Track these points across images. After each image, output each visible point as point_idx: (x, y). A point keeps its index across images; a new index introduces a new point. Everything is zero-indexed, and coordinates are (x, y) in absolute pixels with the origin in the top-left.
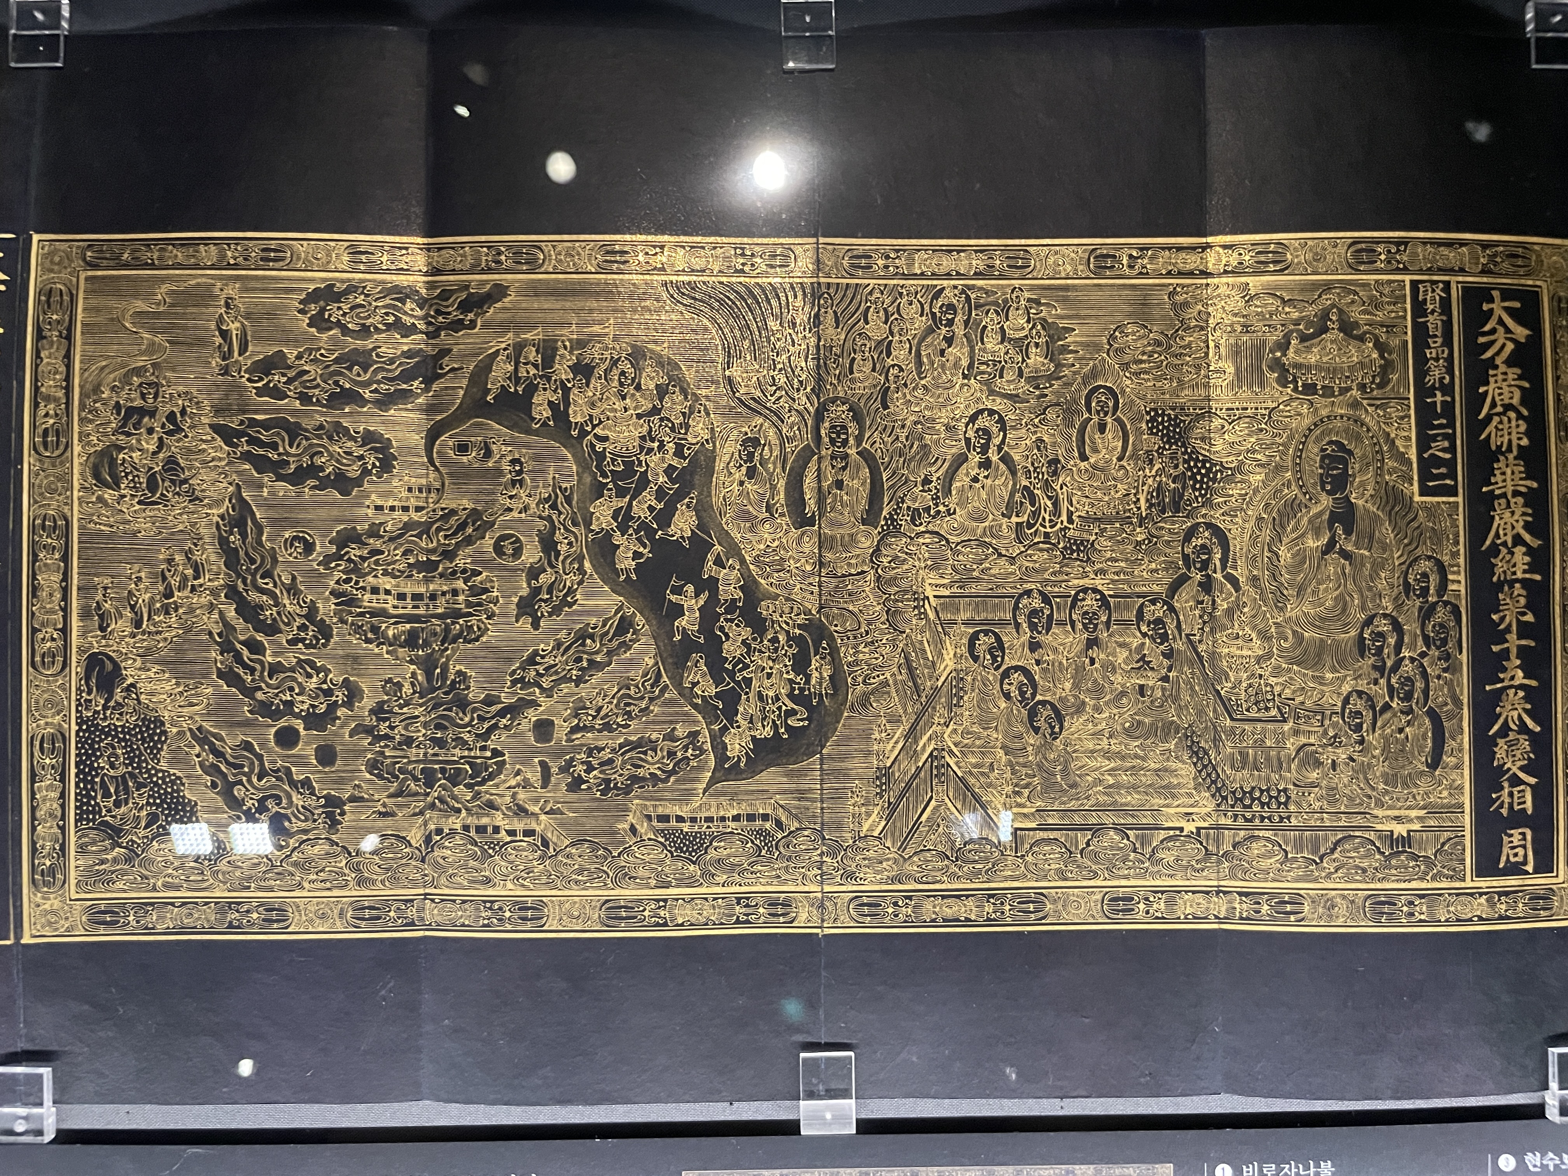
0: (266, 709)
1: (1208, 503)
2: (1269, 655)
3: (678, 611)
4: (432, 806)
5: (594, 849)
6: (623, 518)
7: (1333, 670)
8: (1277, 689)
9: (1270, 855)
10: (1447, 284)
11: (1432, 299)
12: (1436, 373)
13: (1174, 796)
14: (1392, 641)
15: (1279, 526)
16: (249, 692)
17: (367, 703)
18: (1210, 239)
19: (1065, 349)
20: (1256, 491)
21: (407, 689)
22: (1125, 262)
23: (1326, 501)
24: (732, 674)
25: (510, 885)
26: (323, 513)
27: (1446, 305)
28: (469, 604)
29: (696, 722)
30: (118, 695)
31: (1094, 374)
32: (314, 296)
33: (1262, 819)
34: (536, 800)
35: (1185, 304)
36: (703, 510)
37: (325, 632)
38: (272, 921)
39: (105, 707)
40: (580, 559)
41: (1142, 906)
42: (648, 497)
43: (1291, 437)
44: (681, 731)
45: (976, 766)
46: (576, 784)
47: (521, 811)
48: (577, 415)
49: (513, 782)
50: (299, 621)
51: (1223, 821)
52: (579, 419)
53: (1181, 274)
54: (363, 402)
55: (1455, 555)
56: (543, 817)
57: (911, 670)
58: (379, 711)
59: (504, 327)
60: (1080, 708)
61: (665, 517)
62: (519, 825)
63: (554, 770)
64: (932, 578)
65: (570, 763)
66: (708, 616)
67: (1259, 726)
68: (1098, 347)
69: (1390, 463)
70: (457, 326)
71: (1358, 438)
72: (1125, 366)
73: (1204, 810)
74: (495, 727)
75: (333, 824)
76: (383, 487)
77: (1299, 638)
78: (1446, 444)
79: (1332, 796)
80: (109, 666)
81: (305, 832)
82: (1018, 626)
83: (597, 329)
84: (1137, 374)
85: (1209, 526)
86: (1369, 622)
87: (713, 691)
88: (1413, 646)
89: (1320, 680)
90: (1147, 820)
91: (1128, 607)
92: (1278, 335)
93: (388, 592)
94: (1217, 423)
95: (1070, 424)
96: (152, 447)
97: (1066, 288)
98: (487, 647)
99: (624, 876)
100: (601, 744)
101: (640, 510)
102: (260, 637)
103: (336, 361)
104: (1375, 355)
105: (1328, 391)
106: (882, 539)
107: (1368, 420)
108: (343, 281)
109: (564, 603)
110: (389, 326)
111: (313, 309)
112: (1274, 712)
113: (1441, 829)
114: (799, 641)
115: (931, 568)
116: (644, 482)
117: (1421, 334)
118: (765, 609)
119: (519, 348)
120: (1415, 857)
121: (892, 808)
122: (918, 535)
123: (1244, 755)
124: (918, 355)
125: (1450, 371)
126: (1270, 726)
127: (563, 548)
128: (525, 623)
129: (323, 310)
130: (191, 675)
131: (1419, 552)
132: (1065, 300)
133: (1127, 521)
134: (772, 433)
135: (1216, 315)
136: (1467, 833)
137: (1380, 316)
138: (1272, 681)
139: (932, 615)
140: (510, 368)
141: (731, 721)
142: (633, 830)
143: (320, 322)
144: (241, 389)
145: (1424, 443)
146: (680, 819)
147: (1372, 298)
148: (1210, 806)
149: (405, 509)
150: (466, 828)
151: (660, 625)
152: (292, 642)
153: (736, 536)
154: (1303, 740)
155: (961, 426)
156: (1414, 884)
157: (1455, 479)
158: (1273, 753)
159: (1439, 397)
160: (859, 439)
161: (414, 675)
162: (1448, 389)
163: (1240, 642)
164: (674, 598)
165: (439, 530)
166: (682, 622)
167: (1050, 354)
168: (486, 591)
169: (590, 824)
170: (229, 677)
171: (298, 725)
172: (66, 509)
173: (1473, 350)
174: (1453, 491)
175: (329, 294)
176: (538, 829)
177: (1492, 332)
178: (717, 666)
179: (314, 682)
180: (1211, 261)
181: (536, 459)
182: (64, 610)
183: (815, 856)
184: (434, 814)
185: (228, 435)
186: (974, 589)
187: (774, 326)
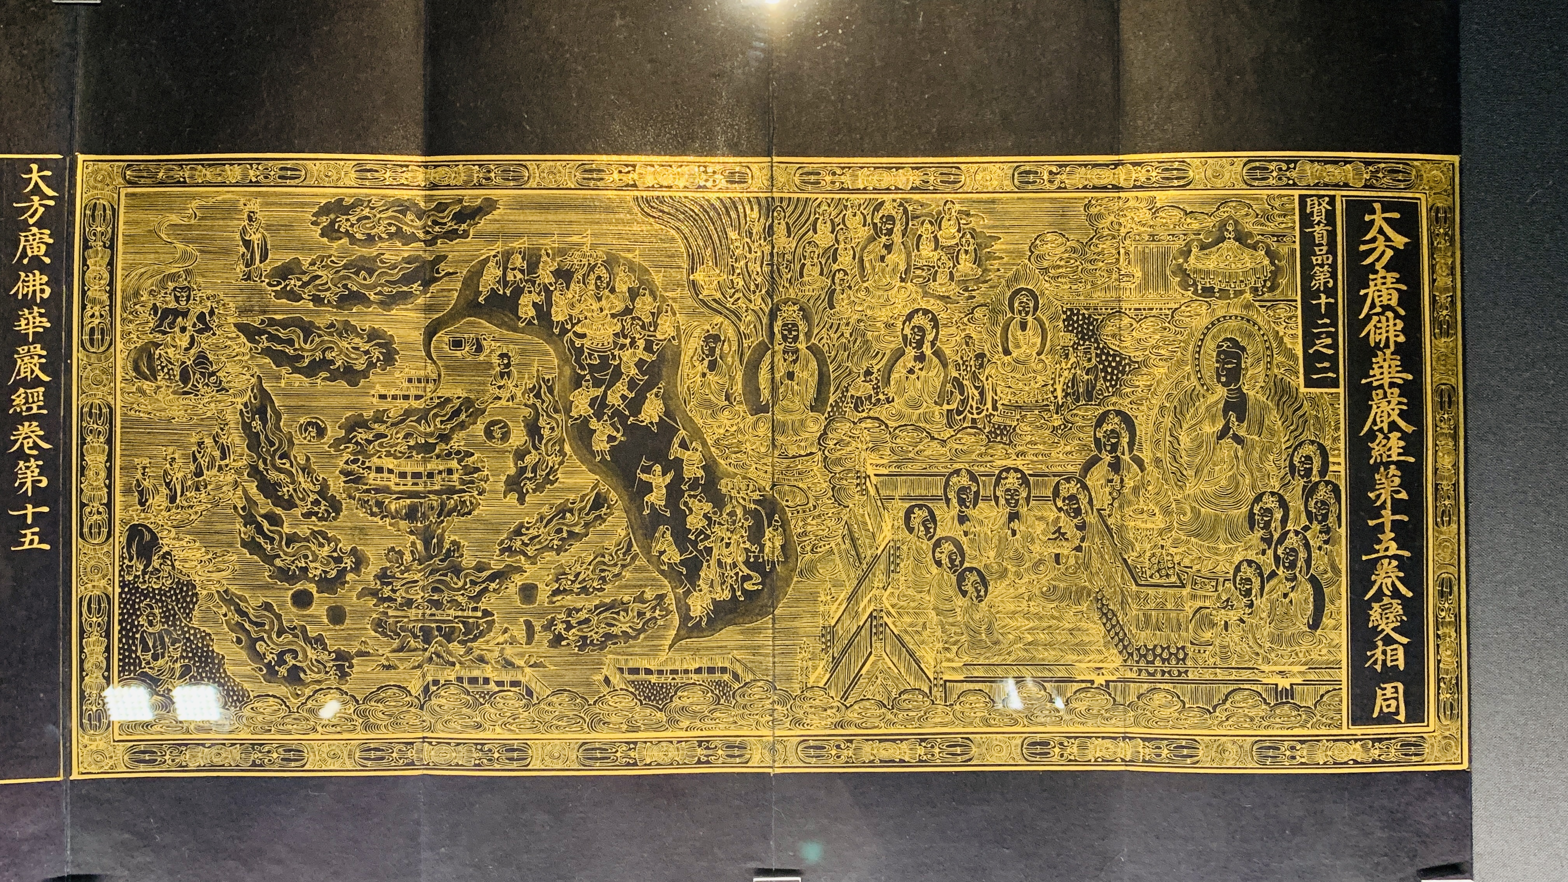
0: (285, 575)
2: (1169, 529)
3: (648, 488)
4: (430, 660)
5: (574, 696)
6: (599, 406)
7: (1226, 542)
8: (1177, 559)
9: (1171, 704)
10: (1332, 199)
11: (1318, 211)
12: (1321, 277)
13: (1086, 653)
14: (1278, 515)
15: (1179, 414)
16: (269, 559)
17: (372, 569)
18: (1121, 157)
19: (990, 256)
20: (1159, 382)
21: (408, 557)
22: (1046, 177)
23: (1221, 392)
24: (695, 544)
25: (498, 729)
26: (336, 401)
27: (1330, 217)
28: (463, 482)
29: (662, 587)
30: (156, 562)
31: (1016, 278)
32: (325, 210)
33: (1163, 673)
34: (522, 655)
35: (1099, 216)
36: (669, 399)
37: (335, 506)
38: (289, 760)
39: (144, 573)
40: (561, 441)
41: (1057, 750)
42: (621, 387)
43: (1191, 334)
44: (649, 594)
45: (911, 625)
46: (557, 640)
47: (509, 664)
48: (558, 315)
49: (501, 639)
50: (313, 497)
51: (1129, 675)
53: (1096, 188)
54: (369, 303)
55: (1336, 440)
56: (528, 670)
57: (853, 540)
58: (384, 577)
59: (493, 237)
61: (636, 405)
62: (507, 677)
63: (538, 628)
64: (873, 458)
65: (552, 622)
66: (674, 492)
67: (1161, 590)
68: (1020, 254)
69: (1278, 358)
70: (452, 235)
71: (1251, 335)
72: (1045, 271)
73: (1116, 665)
74: (485, 590)
75: (343, 675)
76: (387, 378)
77: (1197, 514)
78: (1329, 341)
80: (147, 537)
81: (318, 682)
82: (948, 501)
83: (575, 239)
84: (1053, 278)
85: (1119, 413)
86: (1259, 498)
87: (677, 558)
88: (1297, 520)
89: (1215, 551)
90: (1062, 673)
91: (1045, 485)
92: (1178, 244)
93: (390, 471)
94: (1126, 321)
95: (995, 323)
96: (185, 344)
97: (993, 201)
98: (478, 520)
99: (599, 722)
100: (579, 605)
101: (614, 399)
102: (278, 511)
103: (345, 267)
104: (1266, 262)
105: (1224, 294)
106: (829, 423)
107: (1259, 320)
108: (351, 196)
109: (547, 481)
110: (391, 236)
111: (325, 221)
112: (1173, 579)
113: (1320, 682)
114: (755, 514)
115: (873, 450)
116: (617, 374)
117: (1308, 242)
118: (724, 486)
119: (507, 255)
120: (1297, 707)
121: (836, 662)
122: (861, 420)
123: (1147, 617)
124: (861, 261)
125: (1334, 275)
126: (1171, 591)
127: (546, 432)
128: (513, 498)
129: (333, 223)
130: (219, 543)
131: (1303, 437)
132: (991, 212)
133: (1045, 408)
135: (1127, 225)
136: (1344, 686)
137: (1271, 227)
139: (872, 491)
140: (500, 273)
141: (694, 585)
142: (607, 681)
143: (330, 232)
144: (261, 292)
145: (1309, 340)
146: (648, 672)
147: (1263, 211)
148: (1118, 661)
151: (632, 500)
152: (308, 515)
153: (699, 421)
154: (1199, 604)
155: (900, 325)
156: (1296, 732)
157: (1336, 371)
158: (1173, 615)
159: (1323, 300)
160: (808, 336)
161: (413, 544)
162: (1331, 292)
163: (1145, 516)
164: (644, 477)
165: (436, 416)
166: (651, 498)
167: (977, 261)
168: (477, 470)
169: (569, 676)
170: (252, 546)
171: (313, 588)
172: (110, 399)
173: (1354, 257)
174: (1335, 383)
175: (339, 207)
176: (523, 680)
177: (1374, 240)
178: (681, 537)
179: (325, 551)
180: (1123, 177)
181: (522, 353)
182: (109, 487)
183: (767, 703)
184: (432, 667)
185: (250, 333)
186: (909, 468)
187: (733, 235)
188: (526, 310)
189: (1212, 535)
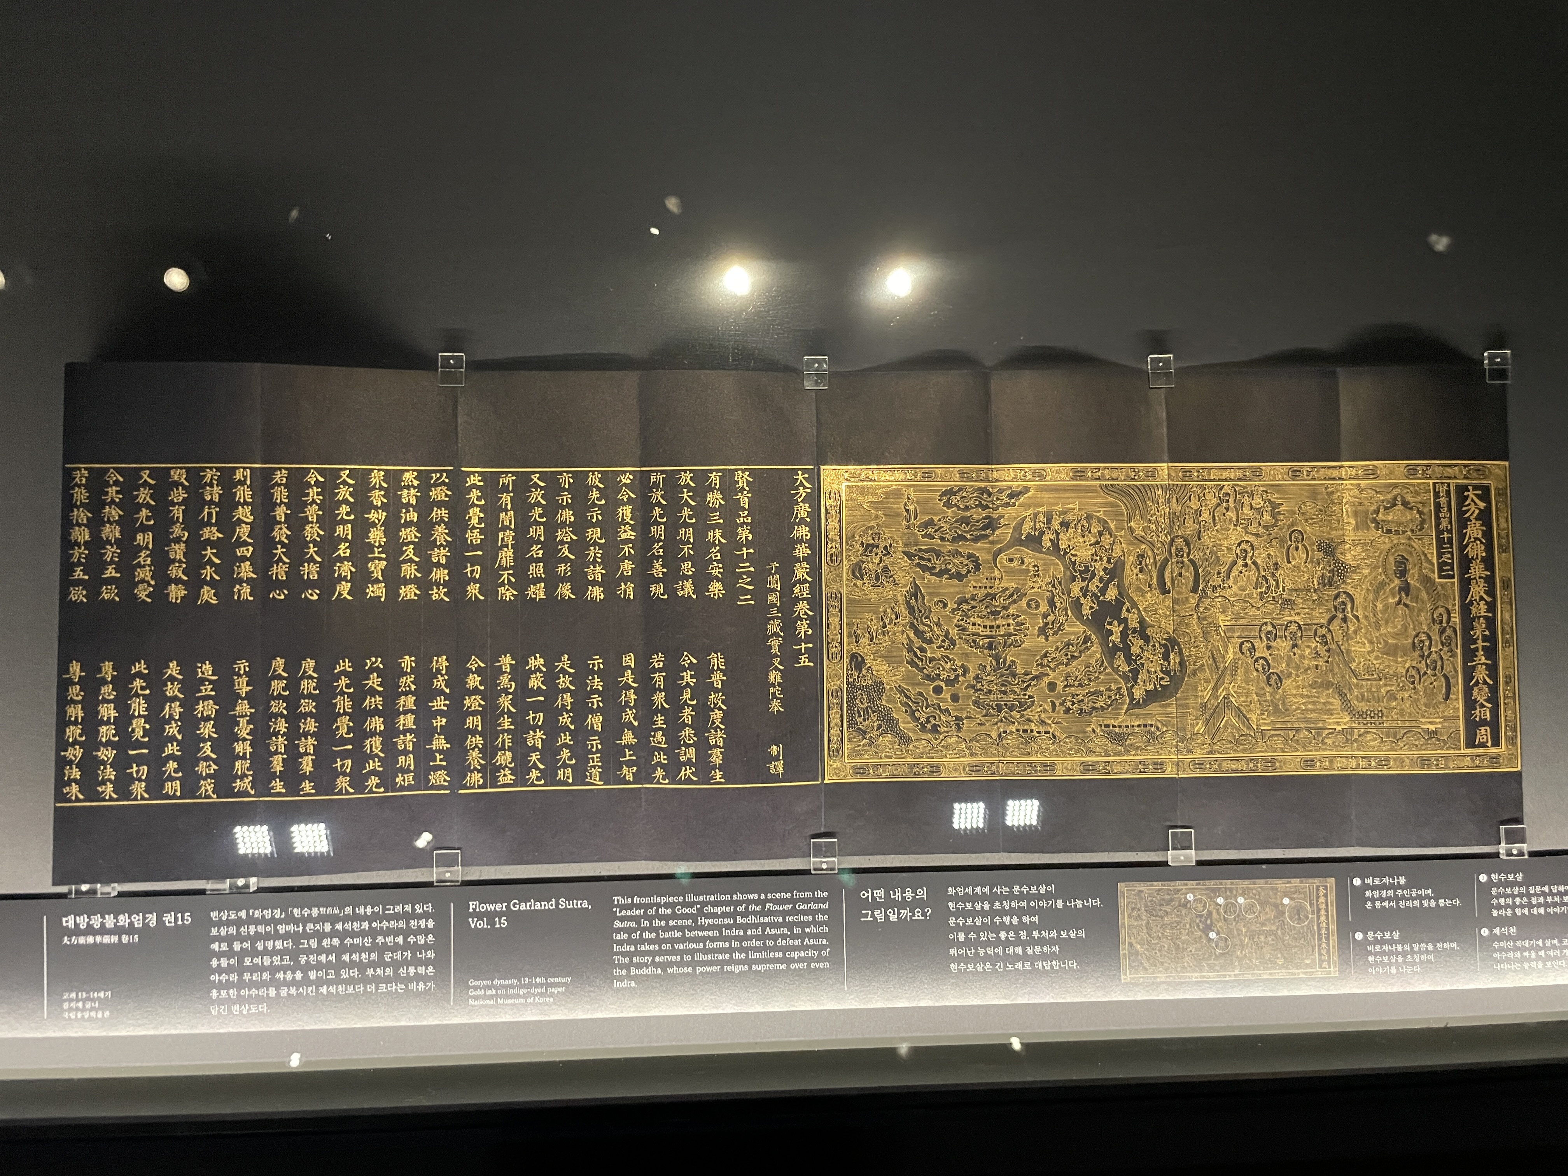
0: (928, 677)
1: (1344, 582)
2: (1373, 651)
3: (1111, 633)
4: (1001, 721)
5: (1077, 738)
6: (1085, 592)
7: (1402, 657)
8: (1377, 666)
9: (1375, 739)
10: (1449, 484)
11: (1442, 491)
12: (1444, 524)
13: (1332, 714)
14: (1427, 643)
15: (1377, 592)
16: (921, 670)
17: (971, 675)
18: (1343, 463)
19: (1279, 513)
20: (1366, 577)
21: (988, 668)
22: (1305, 473)
23: (1397, 582)
24: (1135, 661)
25: (1039, 755)
26: (952, 590)
27: (1448, 493)
28: (1015, 630)
29: (1120, 683)
30: (864, 672)
31: (1292, 525)
32: (944, 494)
33: (1371, 723)
34: (1049, 718)
35: (1332, 493)
36: (1119, 587)
37: (953, 643)
38: (933, 772)
39: (858, 677)
40: (1066, 609)
41: (1318, 764)
42: (1096, 581)
43: (1381, 553)
44: (1113, 687)
45: (1244, 702)
46: (1068, 710)
47: (1043, 722)
48: (1063, 546)
49: (1039, 710)
50: (942, 638)
51: (1354, 725)
53: (1330, 479)
54: (966, 539)
55: (1454, 605)
56: (1053, 725)
57: (1214, 659)
58: (977, 678)
59: (1027, 506)
60: (1289, 675)
61: (1103, 591)
62: (1042, 729)
63: (1057, 704)
64: (1222, 617)
65: (1064, 701)
66: (1124, 635)
67: (1369, 682)
68: (1294, 513)
69: (1425, 564)
70: (1007, 505)
72: (1306, 520)
73: (1345, 721)
74: (1030, 685)
75: (959, 728)
76: (975, 578)
77: (1386, 642)
78: (1449, 556)
79: (1402, 713)
80: (860, 659)
81: (947, 732)
82: (1261, 638)
83: (1070, 506)
84: (1311, 524)
85: (1345, 593)
86: (1417, 636)
87: (1127, 669)
89: (1396, 662)
90: (1320, 725)
91: (1310, 630)
92: (1374, 507)
93: (979, 625)
94: (1347, 546)
96: (877, 562)
97: (1279, 485)
98: (1025, 649)
99: (1091, 752)
100: (1078, 692)
101: (1092, 587)
102: (924, 645)
103: (956, 522)
104: (1417, 516)
105: (1397, 532)
107: (1414, 545)
108: (956, 486)
109: (1059, 629)
110: (977, 506)
111: (945, 499)
113: (1450, 727)
114: (1165, 646)
115: (1222, 612)
116: (1094, 575)
117: (1438, 506)
118: (1149, 632)
119: (1036, 515)
120: (1439, 740)
121: (1208, 721)
122: (1216, 597)
123: (1363, 695)
124: (1214, 516)
125: (1451, 523)
126: (1374, 682)
127: (1058, 605)
128: (1042, 639)
129: (949, 499)
130: (895, 663)
131: (1437, 604)
132: (1278, 492)
133: (1309, 591)
134: (1150, 553)
135: (1346, 498)
136: (1461, 729)
137: (1419, 499)
138: (1375, 662)
139: (1223, 634)
140: (1032, 524)
141: (1136, 682)
142: (1094, 731)
143: (948, 504)
144: (915, 535)
145: (1440, 555)
146: (1114, 726)
147: (1416, 491)
148: (1348, 719)
149: (986, 587)
150: (1018, 730)
151: (1103, 638)
152: (939, 647)
153: (1136, 599)
154: (1389, 688)
155: (1234, 548)
156: (1439, 752)
157: (1453, 571)
158: (1376, 694)
159: (1446, 535)
160: (1188, 554)
161: (991, 662)
162: (1450, 531)
164: (1109, 627)
165: (1000, 597)
166: (1113, 638)
167: (1273, 516)
168: (1023, 624)
169: (1074, 728)
170: (912, 663)
171: (943, 684)
172: (841, 590)
173: (1461, 513)
174: (1452, 577)
175: (950, 492)
176: (1051, 731)
177: (1469, 505)
178: (1129, 658)
179: (948, 666)
180: (1344, 473)
181: (1045, 564)
182: (841, 634)
183: (1174, 742)
184: (1002, 724)
185: (910, 555)
186: (1241, 622)
187: (1149, 503)
188: (1046, 542)
189: (1395, 655)
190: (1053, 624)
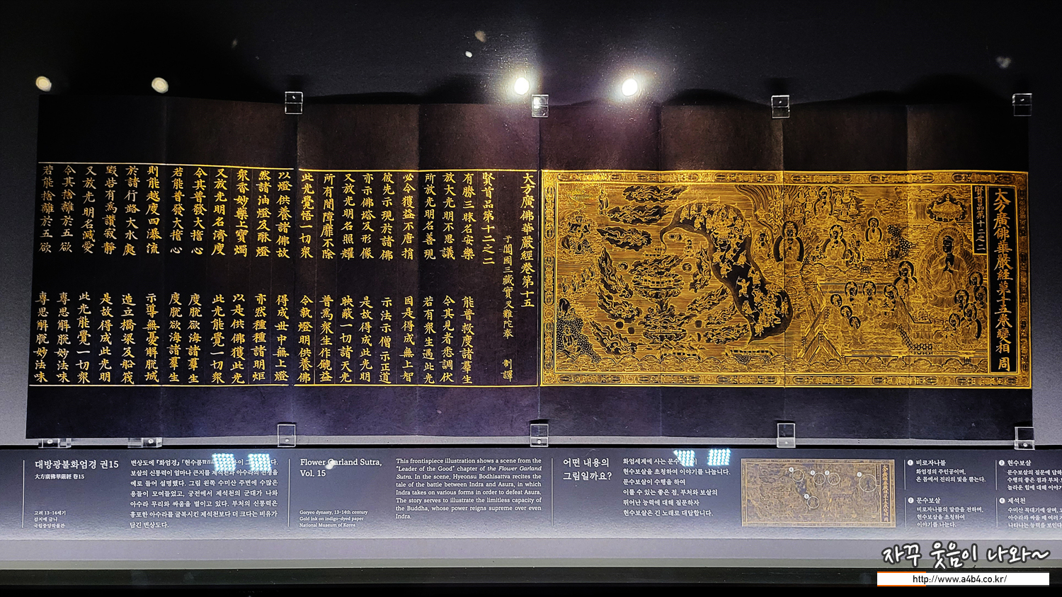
0: (613, 316)
1: (907, 255)
2: (926, 303)
3: (740, 287)
4: (663, 347)
5: (715, 360)
6: (723, 259)
7: (947, 307)
8: (929, 313)
9: (926, 364)
10: (984, 187)
11: (979, 192)
12: (980, 215)
13: (895, 347)
14: (965, 298)
15: (930, 262)
16: (608, 311)
17: (643, 315)
18: (908, 172)
19: (862, 206)
20: (923, 251)
21: (655, 311)
22: (881, 179)
23: (945, 255)
24: (757, 307)
25: (688, 371)
26: (631, 256)
27: (983, 193)
28: (674, 285)
29: (746, 322)
30: (569, 312)
31: (871, 214)
32: (627, 190)
33: (924, 353)
34: (696, 345)
35: (900, 192)
36: (748, 256)
37: (631, 293)
38: (615, 381)
40: (710, 271)
41: (885, 380)
42: (731, 251)
43: (934, 235)
44: (741, 325)
46: (709, 340)
47: (692, 348)
48: (708, 227)
49: (689, 340)
50: (623, 290)
51: (911, 354)
52: (709, 228)
53: (899, 183)
54: (642, 222)
55: (985, 272)
56: (699, 350)
57: (813, 307)
58: (646, 317)
59: (684, 199)
61: (736, 258)
62: (691, 353)
63: (702, 336)
64: (819, 278)
65: (707, 334)
66: (750, 289)
67: (923, 325)
68: (872, 206)
69: (965, 243)
70: (671, 198)
71: (955, 235)
72: (881, 211)
73: (905, 351)
74: (683, 323)
75: (634, 351)
76: (647, 249)
77: (936, 297)
78: (983, 237)
79: (946, 346)
80: (566, 303)
81: (625, 354)
82: (846, 293)
83: (714, 200)
84: (885, 214)
85: (907, 262)
86: (958, 292)
87: (751, 312)
88: (972, 300)
89: (943, 310)
90: (887, 354)
91: (881, 288)
92: (929, 203)
93: (649, 281)
94: (910, 230)
95: (863, 230)
96: (580, 236)
97: (862, 187)
98: (680, 298)
99: (724, 369)
100: (716, 328)
101: (728, 256)
102: (611, 294)
103: (634, 210)
104: (961, 209)
105: (946, 220)
107: (958, 229)
108: (636, 185)
109: (705, 285)
110: (649, 199)
111: (627, 194)
112: (928, 320)
113: (980, 357)
114: (778, 297)
115: (819, 275)
116: (729, 247)
117: (975, 202)
118: (767, 287)
119: (690, 205)
120: (972, 365)
121: (807, 349)
122: (815, 264)
123: (918, 334)
124: (815, 208)
125: (985, 214)
126: (926, 325)
127: (704, 268)
128: (692, 291)
129: (630, 194)
130: (591, 306)
131: (974, 271)
132: (862, 191)
133: (881, 260)
134: (769, 233)
135: (910, 196)
136: (988, 358)
137: (962, 197)
138: (927, 311)
139: (819, 290)
140: (688, 212)
141: (757, 322)
142: (727, 354)
143: (629, 198)
144: (606, 218)
145: (976, 236)
146: (741, 351)
147: (960, 191)
148: (907, 350)
149: (654, 255)
150: (674, 353)
151: (735, 292)
152: (621, 296)
153: (758, 264)
154: (937, 329)
156: (971, 374)
157: (985, 248)
158: (927, 333)
159: (981, 222)
160: (796, 234)
161: (657, 306)
162: (984, 220)
163: (917, 298)
164: (739, 283)
165: (664, 262)
166: (742, 291)
167: (858, 208)
168: (680, 281)
169: (713, 353)
170: (602, 306)
171: (623, 321)
172: (554, 255)
173: (992, 207)
174: (985, 252)
175: (631, 189)
176: (697, 354)
177: (999, 201)
178: (752, 305)
179: (627, 309)
180: (909, 179)
181: (695, 240)
182: (553, 285)
183: (783, 363)
184: (664, 349)
185: (602, 233)
186: (832, 281)
187: (770, 198)
188: (697, 225)
189: (942, 305)
190: (700, 281)
